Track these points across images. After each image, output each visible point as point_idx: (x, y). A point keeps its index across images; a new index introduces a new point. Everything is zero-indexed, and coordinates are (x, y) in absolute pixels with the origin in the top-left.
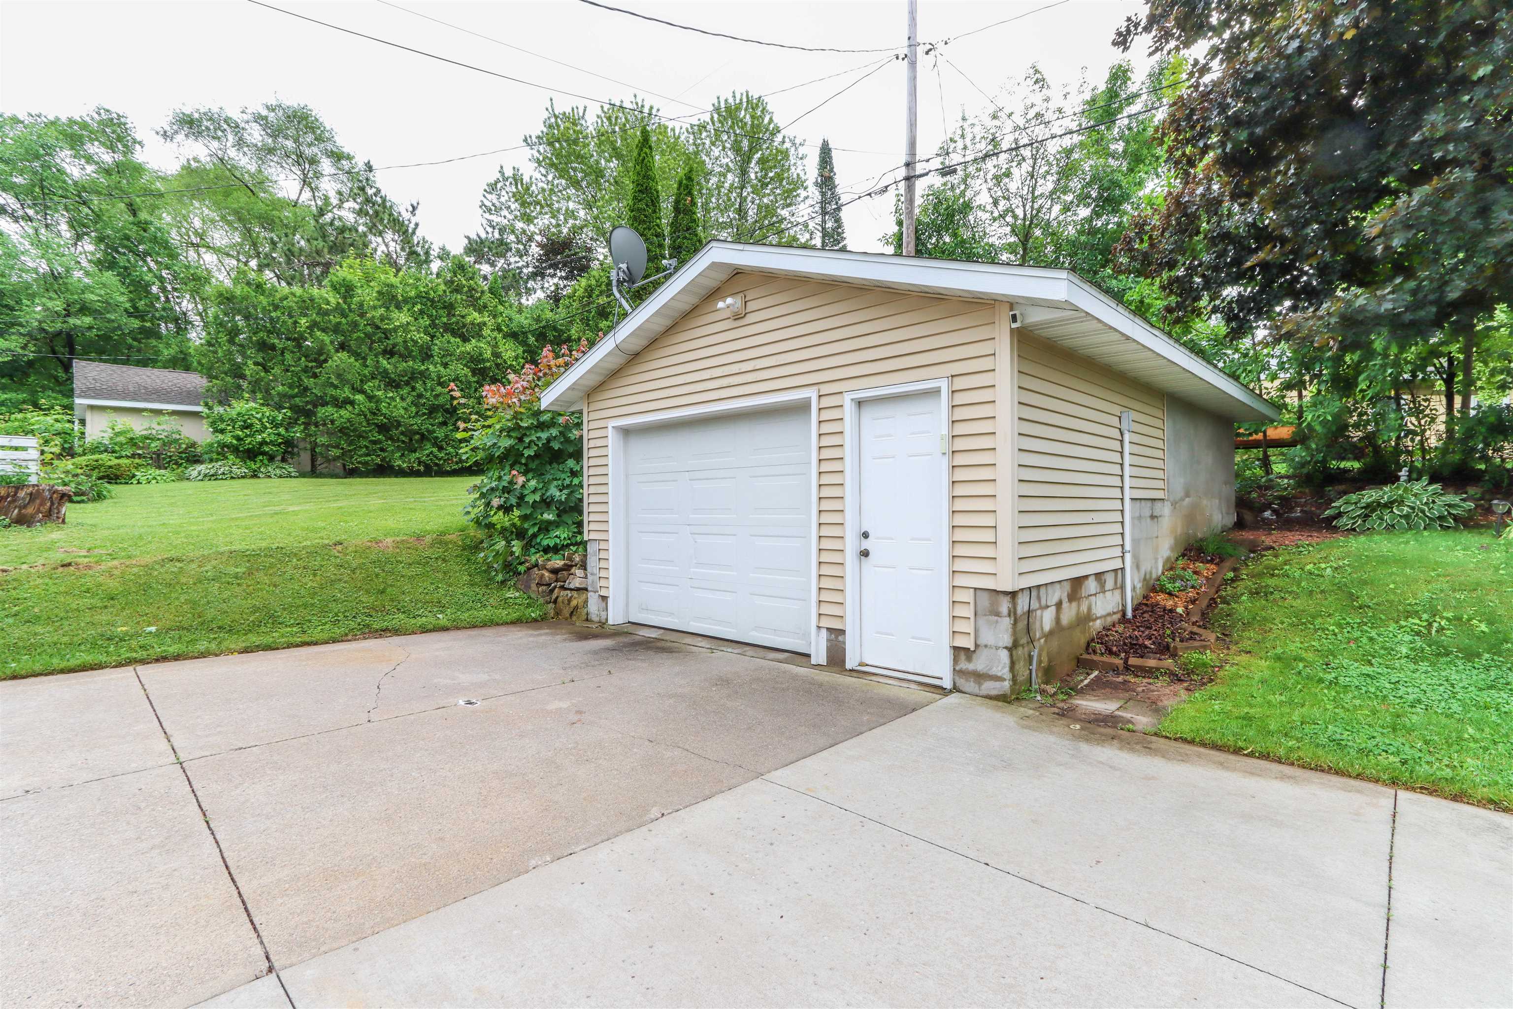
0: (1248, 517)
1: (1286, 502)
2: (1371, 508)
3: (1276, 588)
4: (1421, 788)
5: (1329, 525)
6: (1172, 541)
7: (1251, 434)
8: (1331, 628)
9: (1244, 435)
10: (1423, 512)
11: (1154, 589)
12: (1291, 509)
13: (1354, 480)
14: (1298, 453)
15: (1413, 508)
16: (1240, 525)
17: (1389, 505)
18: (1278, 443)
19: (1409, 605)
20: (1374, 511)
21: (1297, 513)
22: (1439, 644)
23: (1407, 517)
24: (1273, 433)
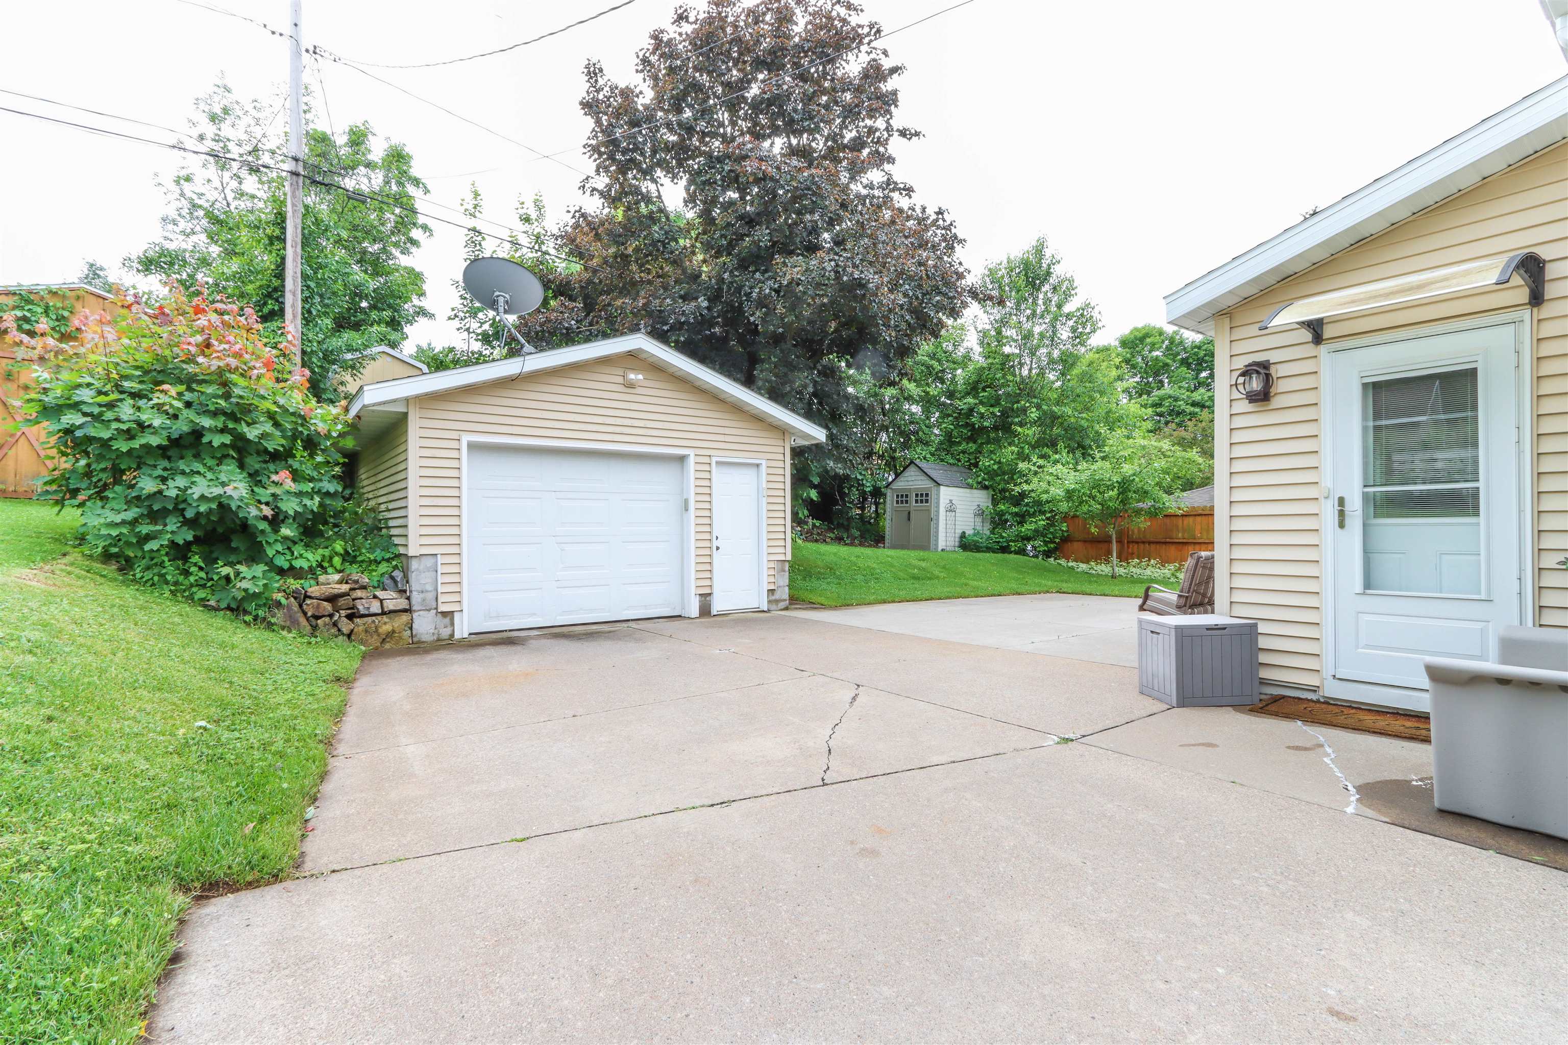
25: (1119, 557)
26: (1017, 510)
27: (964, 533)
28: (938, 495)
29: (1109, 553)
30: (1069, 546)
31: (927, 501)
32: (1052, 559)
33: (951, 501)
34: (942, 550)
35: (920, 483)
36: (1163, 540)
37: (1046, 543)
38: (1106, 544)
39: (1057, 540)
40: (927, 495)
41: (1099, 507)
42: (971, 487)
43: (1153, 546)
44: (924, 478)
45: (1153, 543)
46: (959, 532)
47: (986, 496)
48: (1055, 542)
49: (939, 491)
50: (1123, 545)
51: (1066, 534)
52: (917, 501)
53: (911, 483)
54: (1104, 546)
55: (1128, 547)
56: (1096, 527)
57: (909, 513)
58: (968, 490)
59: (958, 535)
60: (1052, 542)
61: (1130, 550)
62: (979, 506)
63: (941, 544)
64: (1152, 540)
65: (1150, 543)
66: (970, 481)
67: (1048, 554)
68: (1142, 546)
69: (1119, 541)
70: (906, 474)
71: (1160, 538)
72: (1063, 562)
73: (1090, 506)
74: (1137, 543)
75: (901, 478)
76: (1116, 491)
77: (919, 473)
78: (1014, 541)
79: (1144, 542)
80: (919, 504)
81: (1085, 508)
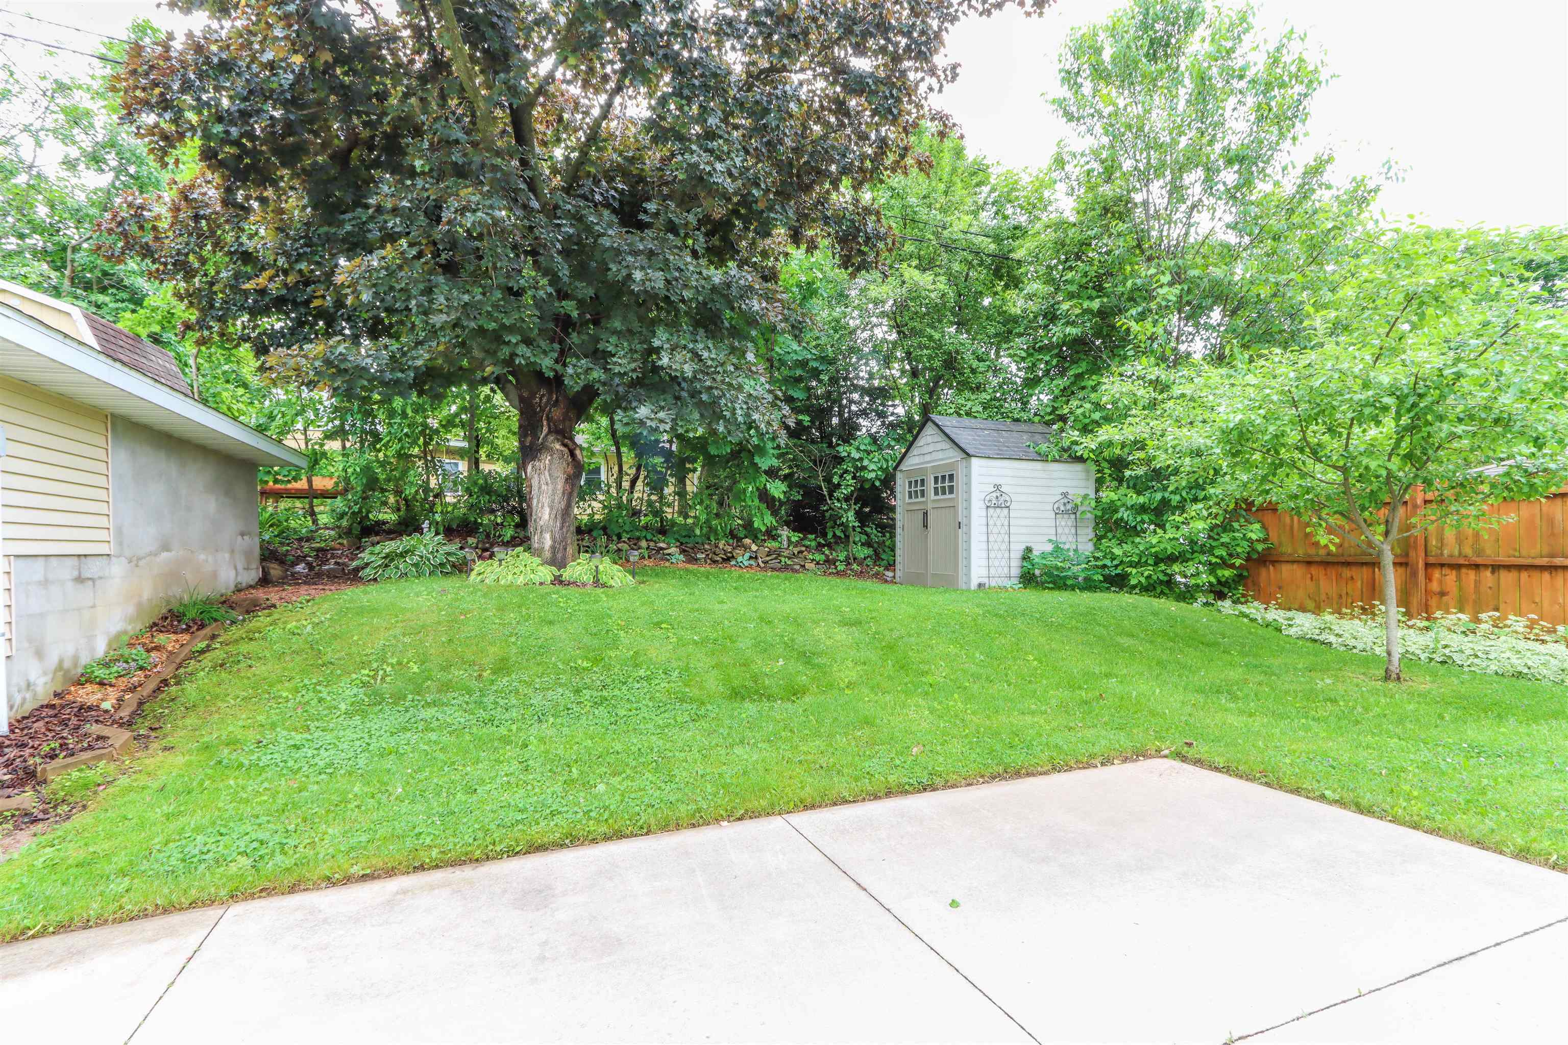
0: (275, 571)
1: (322, 554)
2: (390, 558)
3: (247, 657)
4: (262, 891)
5: (354, 576)
6: (131, 609)
7: (289, 481)
8: (284, 695)
9: (283, 481)
10: (429, 560)
11: (81, 682)
12: (325, 562)
13: (390, 532)
14: (339, 503)
15: (421, 557)
16: (265, 581)
17: (402, 555)
18: (325, 495)
19: (366, 655)
20: (392, 560)
21: (331, 565)
22: (376, 693)
23: (415, 565)
24: (320, 483)
25: (1404, 600)
26: (1141, 500)
27: (1029, 550)
28: (968, 476)
29: (1374, 591)
30: (1267, 575)
31: (951, 492)
32: (1227, 603)
33: (997, 487)
34: (980, 585)
35: (940, 455)
36: (1544, 561)
37: (1212, 568)
38: (1365, 570)
39: (1238, 562)
40: (951, 477)
41: (1335, 476)
42: (1043, 458)
43: (1507, 578)
44: (946, 445)
45: (1508, 567)
46: (1018, 550)
47: (1082, 475)
48: (1232, 566)
49: (968, 467)
50: (1414, 574)
51: (1260, 547)
52: (936, 493)
53: (928, 458)
54: (1361, 575)
55: (1429, 578)
56: (1330, 530)
57: (926, 514)
58: (1038, 465)
59: (1017, 554)
60: (1225, 564)
61: (1435, 586)
62: (1065, 495)
63: (978, 572)
64: (1503, 559)
65: (1496, 568)
66: (1043, 447)
67: (1219, 592)
68: (1470, 576)
69: (1402, 563)
70: (921, 441)
71: (1533, 552)
72: (1254, 609)
73: (1303, 475)
74: (1457, 567)
75: (914, 451)
76: (1389, 424)
77: (940, 437)
78: (1135, 565)
79: (1477, 567)
80: (940, 497)
81: (1294, 483)
